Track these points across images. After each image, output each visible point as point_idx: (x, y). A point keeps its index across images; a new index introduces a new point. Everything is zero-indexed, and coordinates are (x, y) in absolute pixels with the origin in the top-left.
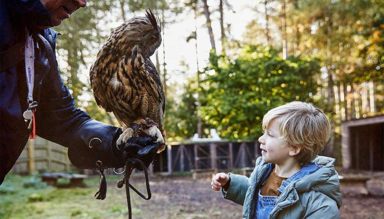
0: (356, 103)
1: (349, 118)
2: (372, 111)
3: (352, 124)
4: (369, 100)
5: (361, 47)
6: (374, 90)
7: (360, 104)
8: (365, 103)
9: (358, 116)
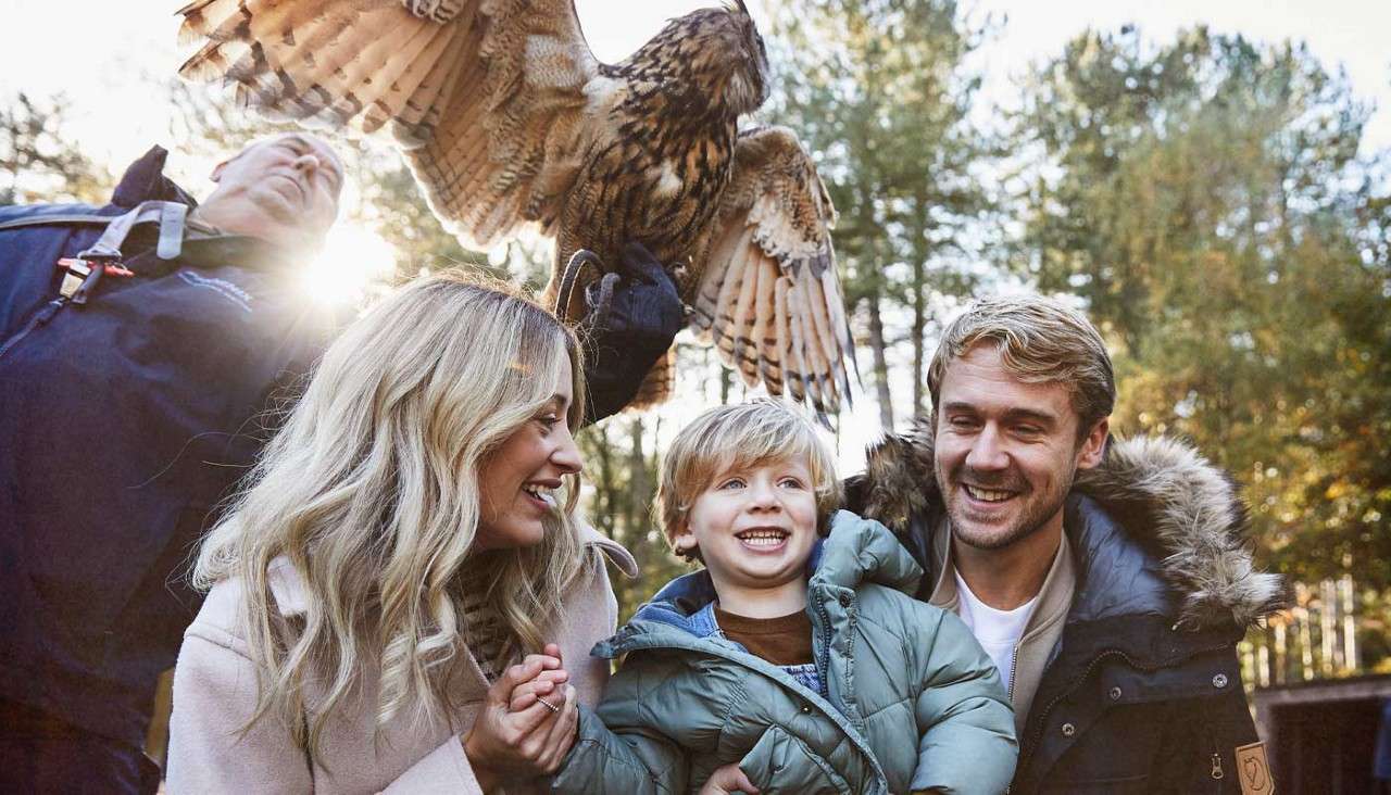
0: (1304, 637)
1: (1280, 679)
2: (1351, 664)
3: (1286, 697)
4: (1339, 630)
5: (1312, 477)
6: (1354, 603)
7: (1317, 642)
8: (1329, 638)
9: (1309, 674)
